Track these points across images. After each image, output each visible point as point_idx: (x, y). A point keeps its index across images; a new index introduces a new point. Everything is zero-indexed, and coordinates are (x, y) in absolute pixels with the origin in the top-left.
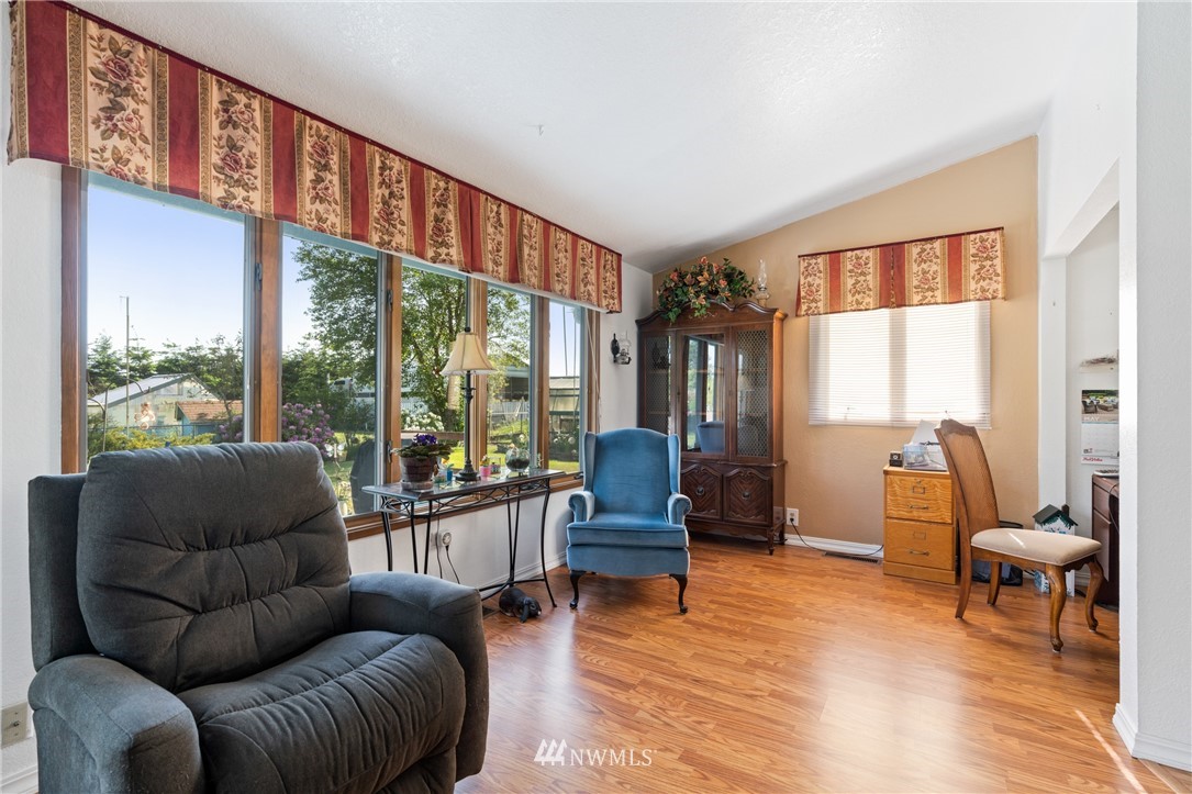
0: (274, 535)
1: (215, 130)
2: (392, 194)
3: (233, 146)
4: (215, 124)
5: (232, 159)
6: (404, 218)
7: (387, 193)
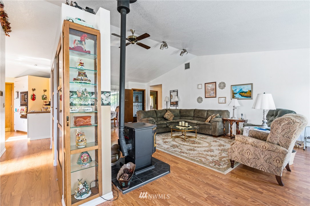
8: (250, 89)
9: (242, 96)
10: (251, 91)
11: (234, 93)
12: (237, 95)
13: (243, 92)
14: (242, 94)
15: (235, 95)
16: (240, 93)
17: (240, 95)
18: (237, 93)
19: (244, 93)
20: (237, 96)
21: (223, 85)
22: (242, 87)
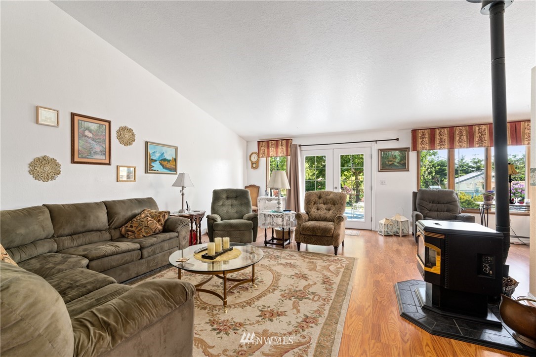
0: (443, 204)
1: (438, 137)
2: (482, 135)
3: (441, 139)
4: (438, 136)
5: (441, 141)
6: (486, 139)
7: (480, 135)
8: (174, 157)
9: (164, 167)
10: (175, 159)
11: (152, 159)
12: (155, 164)
13: (165, 160)
14: (164, 163)
15: (152, 164)
16: (161, 160)
17: (161, 164)
18: (156, 161)
19: (166, 162)
20: (157, 166)
21: (127, 136)
22: (164, 149)
